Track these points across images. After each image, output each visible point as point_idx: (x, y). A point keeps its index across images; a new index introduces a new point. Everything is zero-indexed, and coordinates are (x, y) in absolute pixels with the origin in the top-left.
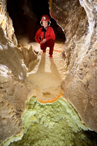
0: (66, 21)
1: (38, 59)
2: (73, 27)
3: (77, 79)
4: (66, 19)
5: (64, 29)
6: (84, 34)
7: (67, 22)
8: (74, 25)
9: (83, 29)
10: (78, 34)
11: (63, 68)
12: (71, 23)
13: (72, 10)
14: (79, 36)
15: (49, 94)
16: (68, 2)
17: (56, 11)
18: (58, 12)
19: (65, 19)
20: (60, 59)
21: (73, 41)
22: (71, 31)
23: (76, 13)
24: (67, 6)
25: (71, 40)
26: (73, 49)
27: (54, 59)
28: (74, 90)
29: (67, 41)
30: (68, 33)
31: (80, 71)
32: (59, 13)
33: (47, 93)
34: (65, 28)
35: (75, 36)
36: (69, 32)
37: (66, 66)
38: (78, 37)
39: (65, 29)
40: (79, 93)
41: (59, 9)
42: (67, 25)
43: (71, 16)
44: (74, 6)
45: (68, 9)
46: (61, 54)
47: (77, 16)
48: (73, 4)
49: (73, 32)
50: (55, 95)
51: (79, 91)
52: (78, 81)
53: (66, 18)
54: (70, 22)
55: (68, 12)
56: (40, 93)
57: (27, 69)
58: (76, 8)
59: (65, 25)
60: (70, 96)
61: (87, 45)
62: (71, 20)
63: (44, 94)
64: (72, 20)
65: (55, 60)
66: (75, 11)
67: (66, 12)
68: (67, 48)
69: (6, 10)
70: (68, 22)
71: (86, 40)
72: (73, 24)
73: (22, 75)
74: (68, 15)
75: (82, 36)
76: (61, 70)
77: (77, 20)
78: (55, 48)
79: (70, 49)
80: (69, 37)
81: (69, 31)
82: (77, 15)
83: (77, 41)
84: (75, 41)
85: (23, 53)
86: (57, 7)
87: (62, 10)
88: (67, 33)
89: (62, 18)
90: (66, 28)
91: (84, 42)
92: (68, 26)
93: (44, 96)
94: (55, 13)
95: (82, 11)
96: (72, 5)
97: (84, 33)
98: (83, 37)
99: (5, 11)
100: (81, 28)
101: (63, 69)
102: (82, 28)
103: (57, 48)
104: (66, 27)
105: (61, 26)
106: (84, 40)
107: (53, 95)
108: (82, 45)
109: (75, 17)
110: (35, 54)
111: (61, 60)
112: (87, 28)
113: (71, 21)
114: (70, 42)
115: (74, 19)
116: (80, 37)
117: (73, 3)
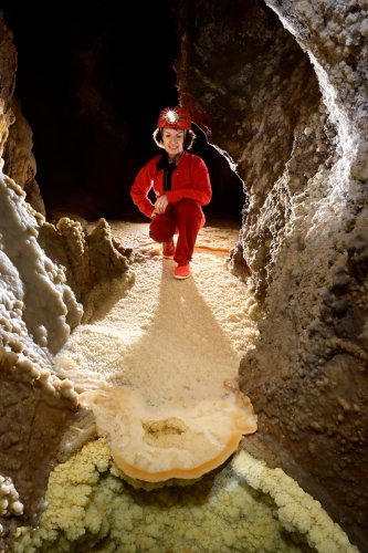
0: (243, 130)
1: (130, 275)
2: (271, 151)
3: (321, 341)
4: (244, 125)
5: (236, 162)
6: (321, 166)
7: (249, 135)
8: (277, 141)
9: (314, 151)
10: (293, 169)
11: (241, 312)
12: (265, 137)
13: (262, 92)
14: (298, 176)
15: (179, 432)
16: (249, 66)
17: (203, 94)
18: (209, 97)
19: (237, 124)
20: (226, 277)
21: (275, 199)
22: (267, 166)
23: (279, 98)
24: (243, 78)
25: (270, 197)
26: (278, 228)
27: (198, 280)
28: (308, 401)
29: (252, 205)
30: (254, 176)
31: (332, 301)
32: (213, 102)
33: (166, 427)
34: (239, 157)
35: (284, 180)
36: (258, 173)
37: (252, 303)
38: (297, 181)
39: (240, 161)
40: (340, 417)
41: (213, 87)
42: (249, 144)
43: (262, 113)
44: (272, 76)
45: (249, 89)
46: (228, 261)
47: (285, 108)
48: (268, 72)
49: (275, 168)
50: (208, 435)
51: (342, 401)
52: (328, 351)
53: (241, 121)
54: (258, 135)
55: (249, 100)
56: (127, 424)
57: (80, 308)
58: (280, 83)
59: (238, 146)
60: (288, 437)
61: (339, 200)
62: (263, 124)
63: (151, 431)
64: (266, 125)
65: (202, 283)
66: (274, 92)
67: (240, 101)
68: (251, 232)
69: (14, 87)
70: (251, 136)
71: (330, 183)
72: (273, 140)
73: (45, 338)
74: (251, 108)
75: (312, 176)
76: (232, 319)
77: (286, 123)
78: (200, 240)
79: (267, 230)
80: (258, 190)
81: (258, 169)
82: (282, 107)
83: (292, 195)
84: (283, 199)
85: (66, 244)
86: (207, 82)
87: (224, 93)
88: (249, 176)
89: (225, 120)
90: (244, 157)
91: (322, 191)
92: (251, 149)
93: (150, 439)
94: (201, 103)
95: (301, 91)
96: (261, 73)
97: (321, 162)
98: (318, 175)
99: (10, 91)
100: (303, 148)
101: (240, 316)
102: (311, 148)
103: (209, 242)
104: (246, 152)
105: (222, 152)
106: (321, 186)
107: (201, 434)
108: (319, 206)
109: (277, 115)
110: (119, 255)
111: (228, 281)
112: (329, 145)
113: (261, 129)
114: (265, 205)
115: (273, 120)
116: (307, 179)
117: (264, 67)
